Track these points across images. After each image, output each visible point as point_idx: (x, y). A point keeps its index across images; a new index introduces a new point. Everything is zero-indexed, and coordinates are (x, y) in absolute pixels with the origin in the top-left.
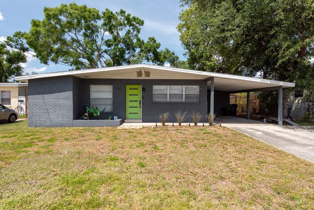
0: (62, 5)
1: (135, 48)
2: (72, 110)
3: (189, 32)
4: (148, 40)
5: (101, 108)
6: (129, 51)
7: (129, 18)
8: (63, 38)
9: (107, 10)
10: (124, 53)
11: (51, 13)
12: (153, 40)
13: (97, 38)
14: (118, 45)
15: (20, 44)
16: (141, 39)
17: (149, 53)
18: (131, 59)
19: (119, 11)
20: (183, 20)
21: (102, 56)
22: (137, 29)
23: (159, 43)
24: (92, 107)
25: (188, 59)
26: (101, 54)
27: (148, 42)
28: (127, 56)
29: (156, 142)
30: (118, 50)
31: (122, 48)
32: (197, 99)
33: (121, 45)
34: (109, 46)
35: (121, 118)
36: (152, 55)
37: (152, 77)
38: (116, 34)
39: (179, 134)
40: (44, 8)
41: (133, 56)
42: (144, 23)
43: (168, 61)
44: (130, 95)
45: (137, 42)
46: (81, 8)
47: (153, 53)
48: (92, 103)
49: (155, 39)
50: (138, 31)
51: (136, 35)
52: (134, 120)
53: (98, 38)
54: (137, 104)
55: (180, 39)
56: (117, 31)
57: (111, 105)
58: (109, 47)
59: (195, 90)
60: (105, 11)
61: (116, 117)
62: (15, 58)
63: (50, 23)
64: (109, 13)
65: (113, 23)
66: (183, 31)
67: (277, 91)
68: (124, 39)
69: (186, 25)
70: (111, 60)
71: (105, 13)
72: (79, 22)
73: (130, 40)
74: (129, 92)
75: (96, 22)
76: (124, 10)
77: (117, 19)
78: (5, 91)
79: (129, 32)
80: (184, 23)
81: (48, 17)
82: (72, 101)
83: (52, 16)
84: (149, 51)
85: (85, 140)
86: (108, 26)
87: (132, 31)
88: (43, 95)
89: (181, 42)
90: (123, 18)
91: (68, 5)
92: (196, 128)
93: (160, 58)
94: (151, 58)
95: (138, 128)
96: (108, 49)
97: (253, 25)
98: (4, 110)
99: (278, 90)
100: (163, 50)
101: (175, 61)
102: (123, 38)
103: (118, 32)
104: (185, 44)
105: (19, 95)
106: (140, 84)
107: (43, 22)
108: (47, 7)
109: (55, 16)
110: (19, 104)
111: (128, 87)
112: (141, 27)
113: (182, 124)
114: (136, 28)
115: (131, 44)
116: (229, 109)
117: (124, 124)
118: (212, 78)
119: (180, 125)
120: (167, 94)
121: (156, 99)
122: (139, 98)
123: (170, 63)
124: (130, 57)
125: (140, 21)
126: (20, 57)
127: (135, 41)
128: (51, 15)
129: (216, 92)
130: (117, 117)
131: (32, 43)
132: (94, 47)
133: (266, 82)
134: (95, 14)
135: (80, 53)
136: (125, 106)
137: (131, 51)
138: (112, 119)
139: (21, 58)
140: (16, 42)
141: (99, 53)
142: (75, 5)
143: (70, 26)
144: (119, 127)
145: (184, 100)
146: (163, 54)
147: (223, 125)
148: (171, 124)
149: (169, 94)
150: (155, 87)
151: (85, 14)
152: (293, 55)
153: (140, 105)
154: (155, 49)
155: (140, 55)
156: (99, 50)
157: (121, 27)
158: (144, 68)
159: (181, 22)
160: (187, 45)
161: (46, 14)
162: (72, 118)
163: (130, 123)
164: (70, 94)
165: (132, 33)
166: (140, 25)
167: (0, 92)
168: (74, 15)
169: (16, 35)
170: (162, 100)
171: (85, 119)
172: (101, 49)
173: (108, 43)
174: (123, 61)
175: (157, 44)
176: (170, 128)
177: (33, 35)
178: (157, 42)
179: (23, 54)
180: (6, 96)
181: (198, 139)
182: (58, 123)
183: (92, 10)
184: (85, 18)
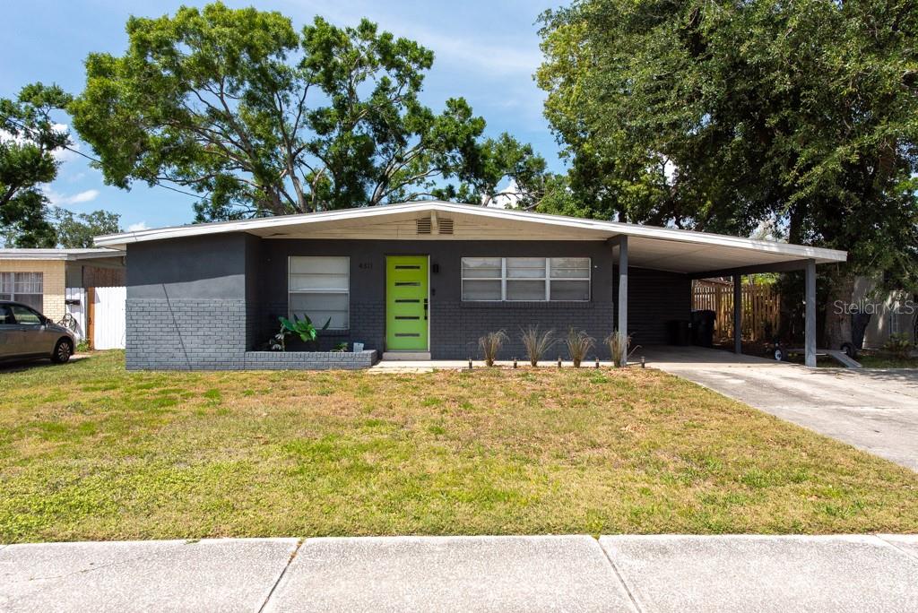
0: (183, 9)
1: (405, 137)
2: (244, 326)
3: (571, 92)
4: (447, 109)
5: (319, 322)
6: (385, 144)
7: (386, 45)
8: (181, 106)
9: (318, 20)
10: (370, 150)
11: (151, 36)
12: (460, 107)
13: (284, 107)
14: (352, 126)
15: (40, 123)
16: (424, 108)
17: (450, 150)
18: (393, 171)
19: (355, 25)
20: (555, 55)
21: (300, 160)
22: (411, 77)
23: (481, 117)
24: (295, 316)
25: (570, 172)
26: (296, 154)
27: (446, 114)
28: (378, 161)
29: (469, 397)
30: (353, 145)
31: (364, 137)
32: (586, 295)
33: (363, 128)
34: (324, 129)
35: (373, 349)
36: (459, 155)
37: (458, 234)
38: (344, 92)
39: (528, 383)
40: (127, 19)
41: (399, 160)
42: (434, 61)
43: (512, 175)
44: (398, 284)
45: (409, 117)
46: (240, 19)
47: (463, 151)
48: (293, 305)
49: (469, 105)
50: (416, 85)
51: (409, 98)
52: (410, 353)
53: (288, 106)
54: (416, 309)
55: (544, 113)
56: (350, 83)
57: (346, 311)
58: (323, 134)
60: (311, 24)
61: (358, 346)
62: (24, 166)
63: (146, 64)
64: (325, 31)
65: (338, 59)
66: (556, 87)
67: (803, 273)
68: (370, 109)
69: (562, 68)
70: (328, 171)
71: (312, 31)
72: (234, 60)
73: (389, 112)
74: (394, 275)
75: (284, 58)
76: (372, 21)
77: (348, 45)
78: (27, 274)
79: (384, 87)
80: (556, 63)
81: (142, 46)
82: (243, 301)
83: (153, 45)
84: (450, 144)
86: (322, 69)
87: (394, 83)
88: (166, 285)
89: (548, 122)
90: (367, 44)
91: (201, 9)
92: (576, 371)
93: (485, 166)
94: (457, 165)
95: (421, 371)
96: (319, 140)
98: (43, 327)
99: (804, 271)
100: (495, 140)
101: (532, 174)
102: (366, 105)
103: (351, 87)
104: (559, 128)
105: (68, 285)
106: (427, 255)
107: (127, 61)
108: (138, 16)
109: (163, 45)
110: (68, 311)
111: (392, 262)
112: (424, 71)
113: (540, 364)
114: (409, 73)
115: (392, 123)
116: (690, 325)
117: (382, 364)
118: (622, 238)
119: (534, 364)
120: (500, 281)
121: (469, 296)
122: (423, 291)
123: (517, 181)
124: (389, 163)
125: (422, 53)
126: (41, 164)
127: (404, 113)
128: (147, 39)
129: (632, 272)
130: (362, 345)
131: (91, 127)
132: (274, 134)
133: (766, 249)
134: (282, 33)
135: (228, 152)
136: (385, 315)
137: (392, 145)
138: (350, 349)
140: (30, 117)
141: (289, 150)
142: (222, 9)
143: (206, 70)
144: (370, 370)
145: (548, 299)
146: (494, 152)
148: (511, 363)
149: (507, 281)
150: (470, 262)
151: (252, 37)
153: (426, 313)
154: (468, 137)
155: (420, 156)
156: (289, 141)
158: (437, 212)
159: (549, 62)
160: (568, 133)
161: (136, 39)
162: (244, 346)
163: (399, 360)
164: (237, 282)
165: (394, 89)
166: (421, 67)
167: (13, 276)
168: (221, 43)
169: (29, 94)
170: (488, 298)
171: (277, 350)
172: (297, 140)
173: (319, 121)
174: (368, 175)
175: (474, 122)
176: (505, 372)
177: (96, 101)
178: (474, 116)
179: (47, 155)
180: (27, 289)
181: (572, 393)
182: (206, 359)
183: (270, 21)
184: (251, 48)
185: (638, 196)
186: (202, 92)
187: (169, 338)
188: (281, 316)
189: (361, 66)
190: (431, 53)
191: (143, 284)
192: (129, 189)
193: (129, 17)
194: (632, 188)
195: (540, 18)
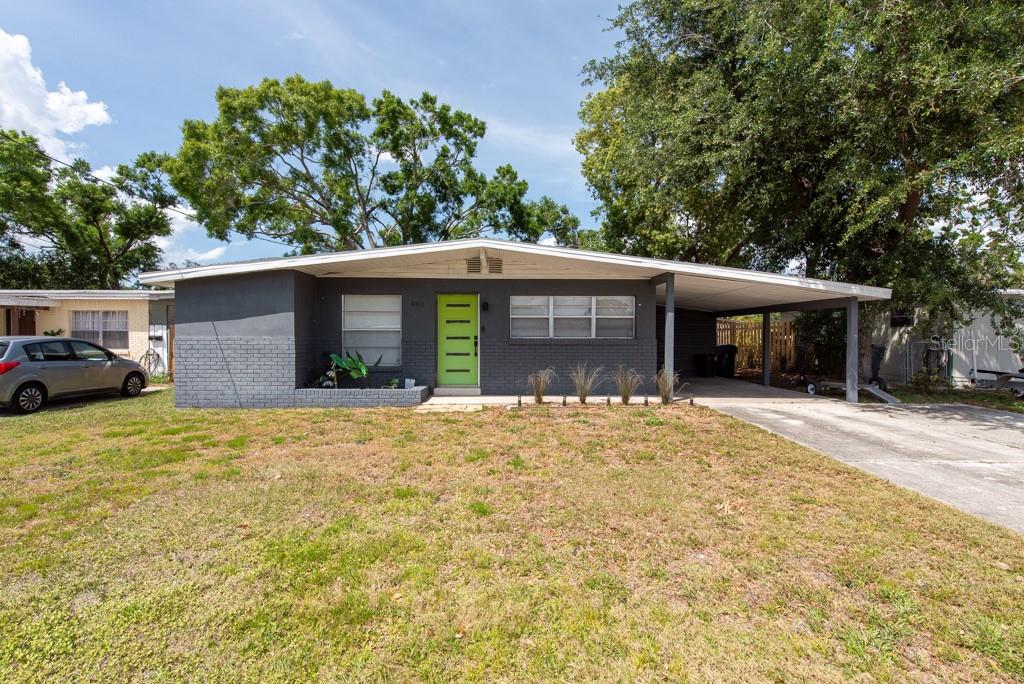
0: (266, 80)
1: (462, 197)
2: (294, 363)
3: (606, 153)
4: (497, 175)
5: (371, 358)
6: (445, 204)
7: (445, 115)
8: (268, 169)
9: (386, 93)
10: (432, 207)
11: (236, 104)
12: (508, 172)
13: (359, 170)
14: (417, 187)
15: (153, 185)
16: (478, 172)
17: (500, 208)
18: (452, 226)
19: (418, 98)
20: (592, 122)
21: (373, 217)
22: (466, 145)
23: (524, 181)
24: (347, 353)
25: (605, 225)
26: (370, 212)
27: (496, 178)
28: (440, 218)
29: (520, 447)
30: (417, 202)
31: (427, 195)
32: (630, 332)
33: (425, 189)
34: (392, 190)
35: (424, 385)
36: (508, 213)
37: (509, 273)
38: (410, 159)
39: (581, 426)
40: (216, 89)
41: (458, 217)
42: (486, 131)
43: (551, 231)
44: (448, 322)
45: (466, 181)
46: (315, 89)
47: (511, 209)
48: (347, 342)
49: (514, 169)
50: (471, 152)
51: (465, 162)
52: (460, 390)
53: (362, 169)
54: (466, 346)
55: (583, 172)
56: (414, 150)
57: (398, 348)
58: (392, 194)
59: (623, 307)
60: (380, 97)
61: (410, 382)
62: (140, 223)
63: (234, 129)
64: (391, 102)
65: (403, 127)
66: (591, 151)
68: (431, 172)
69: (598, 133)
70: (398, 228)
71: (381, 103)
72: (311, 127)
73: (448, 175)
74: (445, 313)
75: (357, 128)
76: (432, 94)
78: (114, 312)
79: (444, 154)
80: (592, 129)
81: (229, 112)
82: (293, 338)
83: (239, 111)
84: (500, 203)
85: (327, 444)
86: (390, 136)
87: (453, 150)
88: (215, 323)
89: (586, 180)
90: (429, 115)
91: (282, 81)
92: (627, 410)
93: (529, 222)
94: (506, 223)
95: (471, 409)
96: (389, 199)
97: (777, 134)
98: (109, 363)
99: (845, 309)
100: (537, 202)
101: (568, 230)
102: (429, 170)
103: (415, 153)
104: (595, 186)
105: (152, 322)
106: (476, 293)
107: (216, 126)
108: (226, 87)
109: (247, 112)
110: (152, 346)
111: (443, 300)
112: (478, 139)
113: (589, 399)
114: (465, 142)
116: (716, 359)
117: (433, 400)
118: (668, 277)
119: (583, 401)
120: (548, 319)
121: (519, 333)
122: (473, 329)
123: (556, 237)
124: (449, 220)
126: (154, 220)
127: (461, 177)
128: (235, 109)
129: (678, 312)
130: (413, 381)
131: (184, 183)
132: (351, 194)
133: (812, 286)
135: (313, 211)
136: (436, 352)
137: (451, 204)
138: (401, 385)
139: (156, 223)
140: (144, 180)
141: (364, 209)
142: (301, 81)
143: (287, 137)
144: (420, 407)
145: (593, 336)
146: (537, 211)
147: (698, 401)
148: (560, 399)
149: (555, 319)
150: (517, 301)
151: (327, 106)
152: (886, 213)
153: (476, 349)
154: (515, 197)
155: (475, 215)
156: (364, 200)
157: (424, 140)
158: (486, 250)
159: (586, 127)
160: (602, 189)
161: (223, 105)
162: (294, 384)
163: (450, 396)
164: (286, 320)
165: (452, 156)
166: (475, 136)
167: (101, 314)
168: (297, 109)
169: (144, 161)
170: (536, 335)
171: (328, 387)
172: (371, 200)
173: (389, 184)
174: (430, 229)
175: (519, 184)
176: (555, 411)
177: (188, 161)
178: (519, 179)
179: (161, 213)
180: (115, 325)
181: (631, 440)
182: (256, 397)
183: (345, 96)
184: (326, 115)
185: (665, 243)
186: (287, 157)
187: (217, 375)
188: (332, 353)
189: (424, 136)
190: (484, 124)
191: (191, 321)
192: (229, 241)
193: (218, 86)
194: (661, 237)
195: (585, 69)
